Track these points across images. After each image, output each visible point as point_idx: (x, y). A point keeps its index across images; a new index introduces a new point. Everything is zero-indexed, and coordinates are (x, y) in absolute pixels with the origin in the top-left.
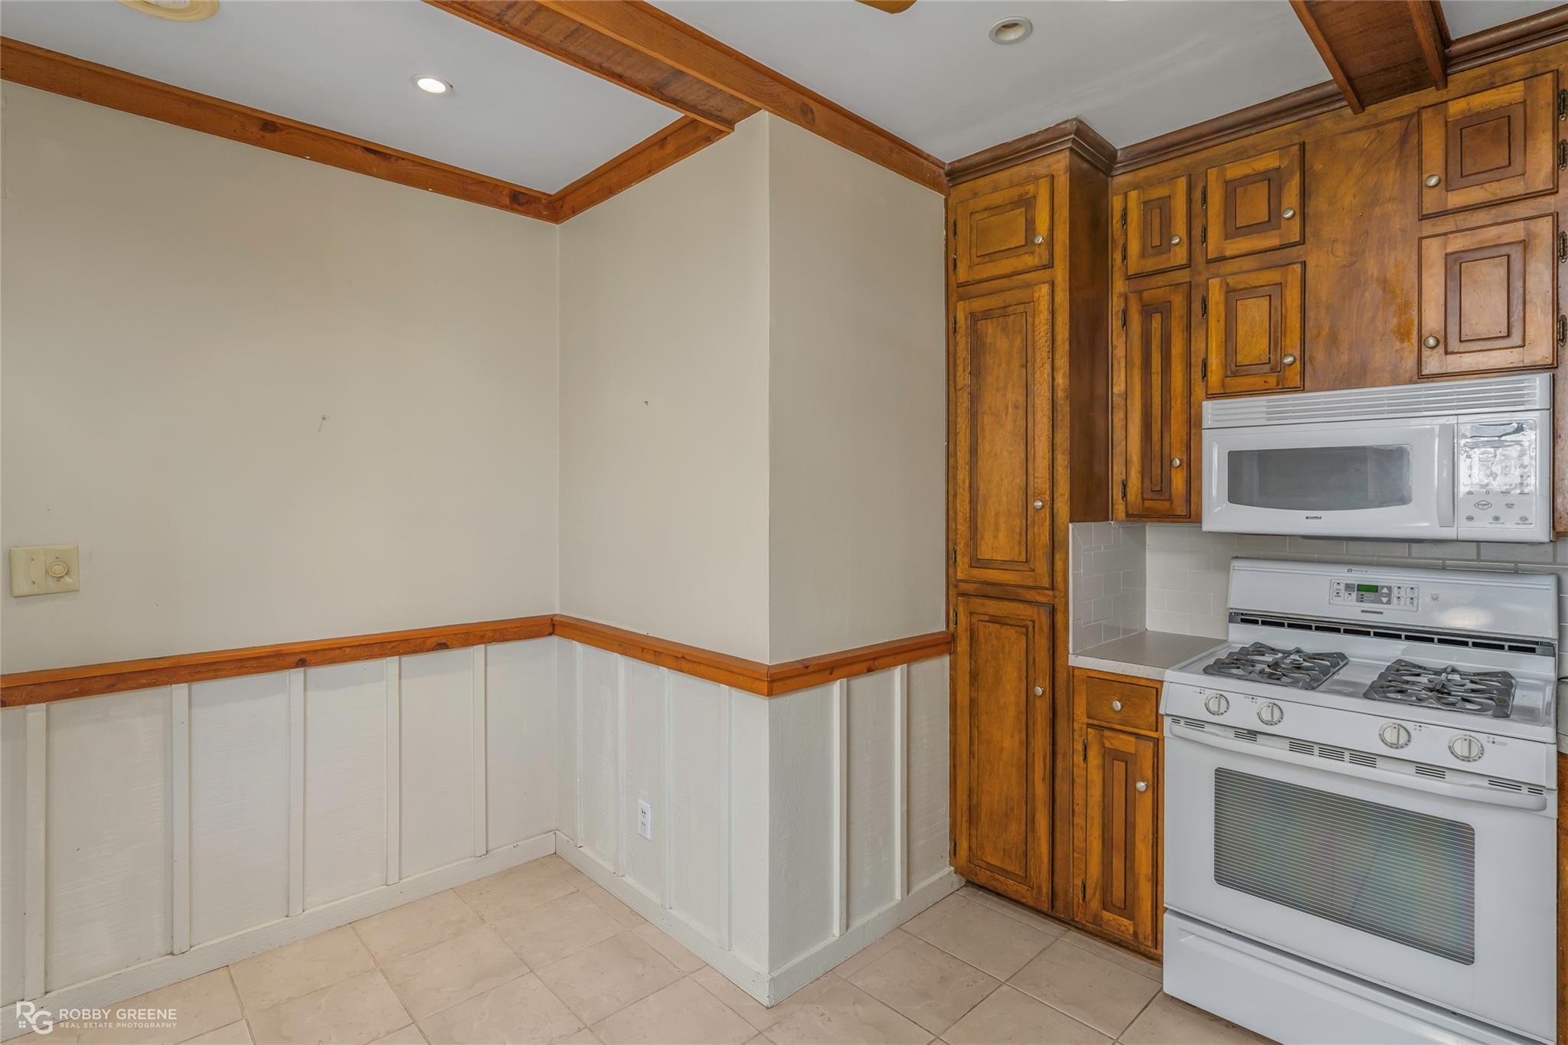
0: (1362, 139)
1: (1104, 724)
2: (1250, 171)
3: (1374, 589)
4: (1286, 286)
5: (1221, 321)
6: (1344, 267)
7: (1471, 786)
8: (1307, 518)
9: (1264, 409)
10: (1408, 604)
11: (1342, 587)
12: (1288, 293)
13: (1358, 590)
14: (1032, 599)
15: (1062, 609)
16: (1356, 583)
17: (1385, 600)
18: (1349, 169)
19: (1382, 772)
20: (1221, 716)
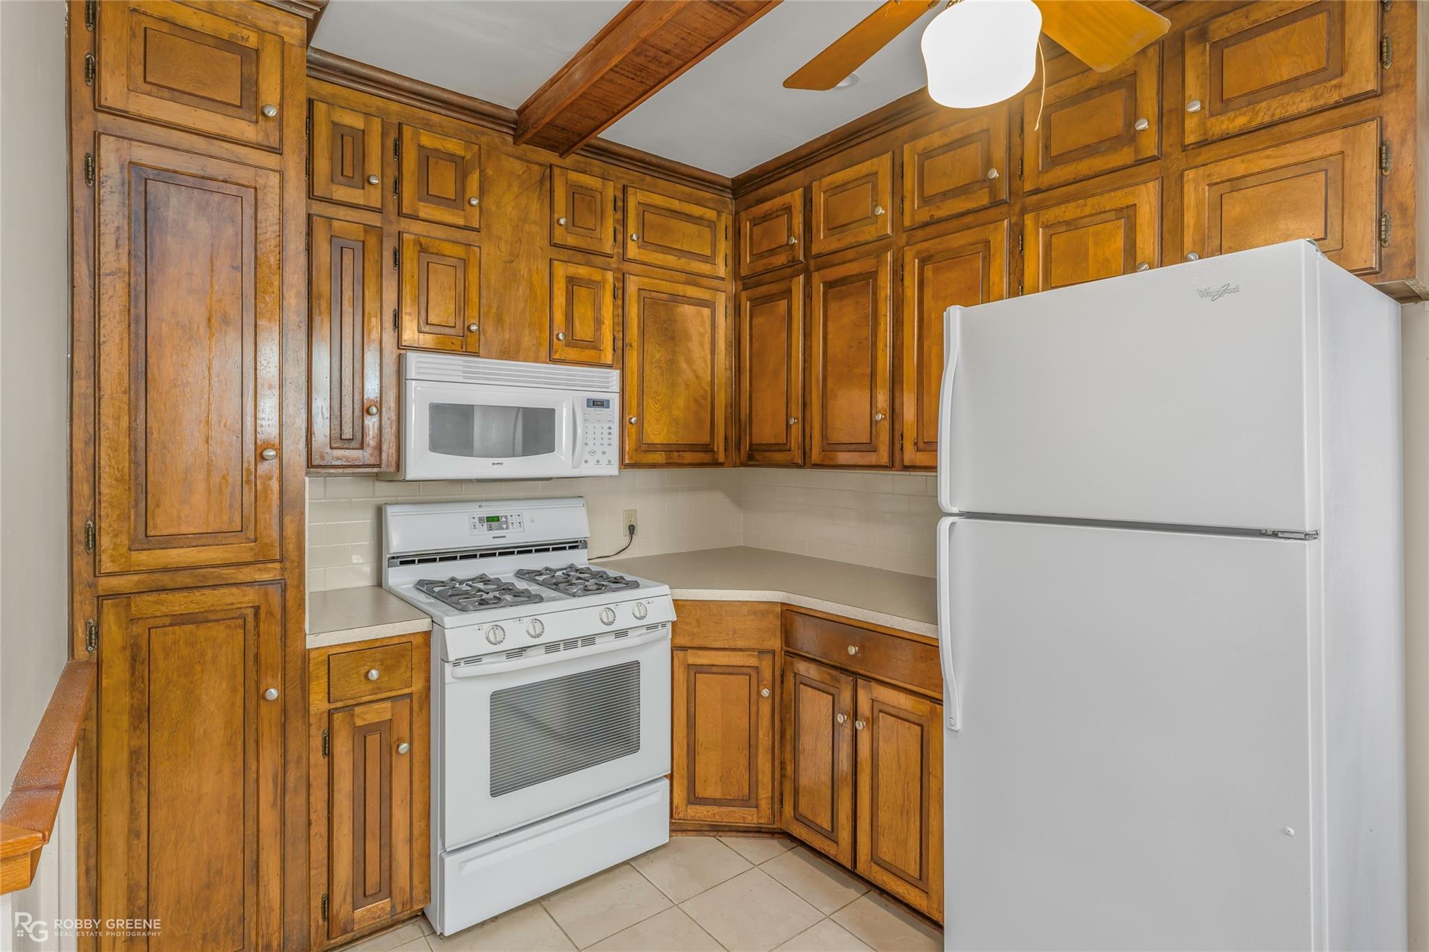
0: (518, 166)
1: (351, 702)
2: (440, 147)
3: (497, 519)
4: (469, 263)
5: (415, 276)
6: (505, 262)
7: (639, 635)
8: (493, 464)
9: (461, 368)
10: (518, 527)
11: (477, 520)
12: (470, 270)
13: (487, 521)
14: (249, 579)
15: (295, 583)
16: (485, 516)
17: (504, 526)
18: (510, 186)
19: (602, 645)
20: (502, 644)
